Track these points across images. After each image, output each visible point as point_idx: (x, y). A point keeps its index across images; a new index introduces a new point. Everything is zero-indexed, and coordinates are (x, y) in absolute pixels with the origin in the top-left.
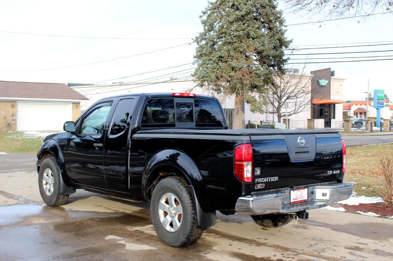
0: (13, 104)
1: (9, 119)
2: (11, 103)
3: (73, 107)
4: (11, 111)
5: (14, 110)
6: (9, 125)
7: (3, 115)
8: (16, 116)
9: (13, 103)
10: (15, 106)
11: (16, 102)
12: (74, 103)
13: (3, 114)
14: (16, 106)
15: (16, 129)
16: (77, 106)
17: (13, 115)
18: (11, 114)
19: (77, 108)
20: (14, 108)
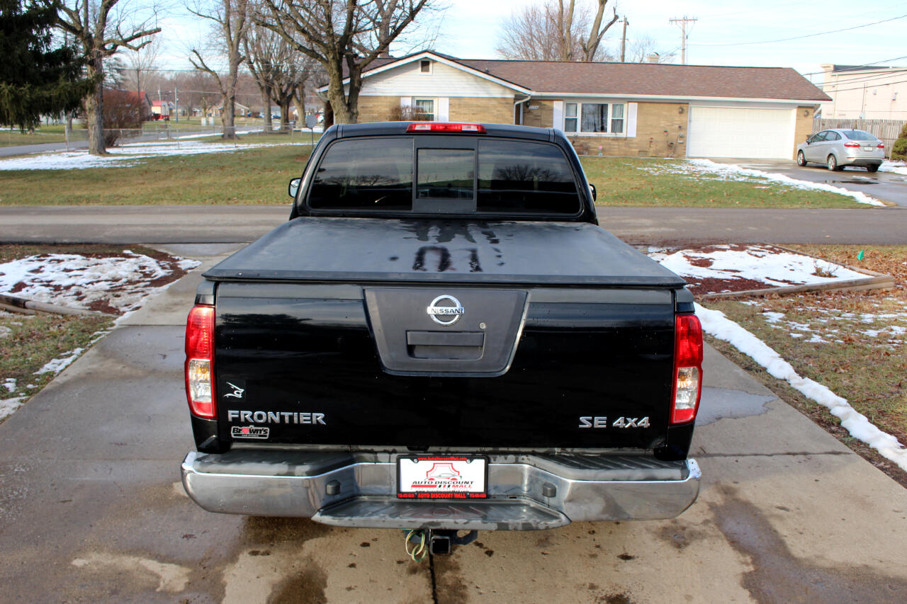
0: (683, 107)
1: (674, 135)
2: (678, 106)
3: (798, 115)
4: (678, 119)
5: (683, 118)
6: (671, 145)
7: (663, 127)
8: (686, 129)
9: (682, 105)
10: (685, 112)
11: (688, 104)
12: (800, 107)
13: (662, 125)
14: (687, 112)
15: (685, 153)
16: (806, 113)
17: (680, 127)
18: (677, 126)
19: (806, 116)
20: (682, 115)
